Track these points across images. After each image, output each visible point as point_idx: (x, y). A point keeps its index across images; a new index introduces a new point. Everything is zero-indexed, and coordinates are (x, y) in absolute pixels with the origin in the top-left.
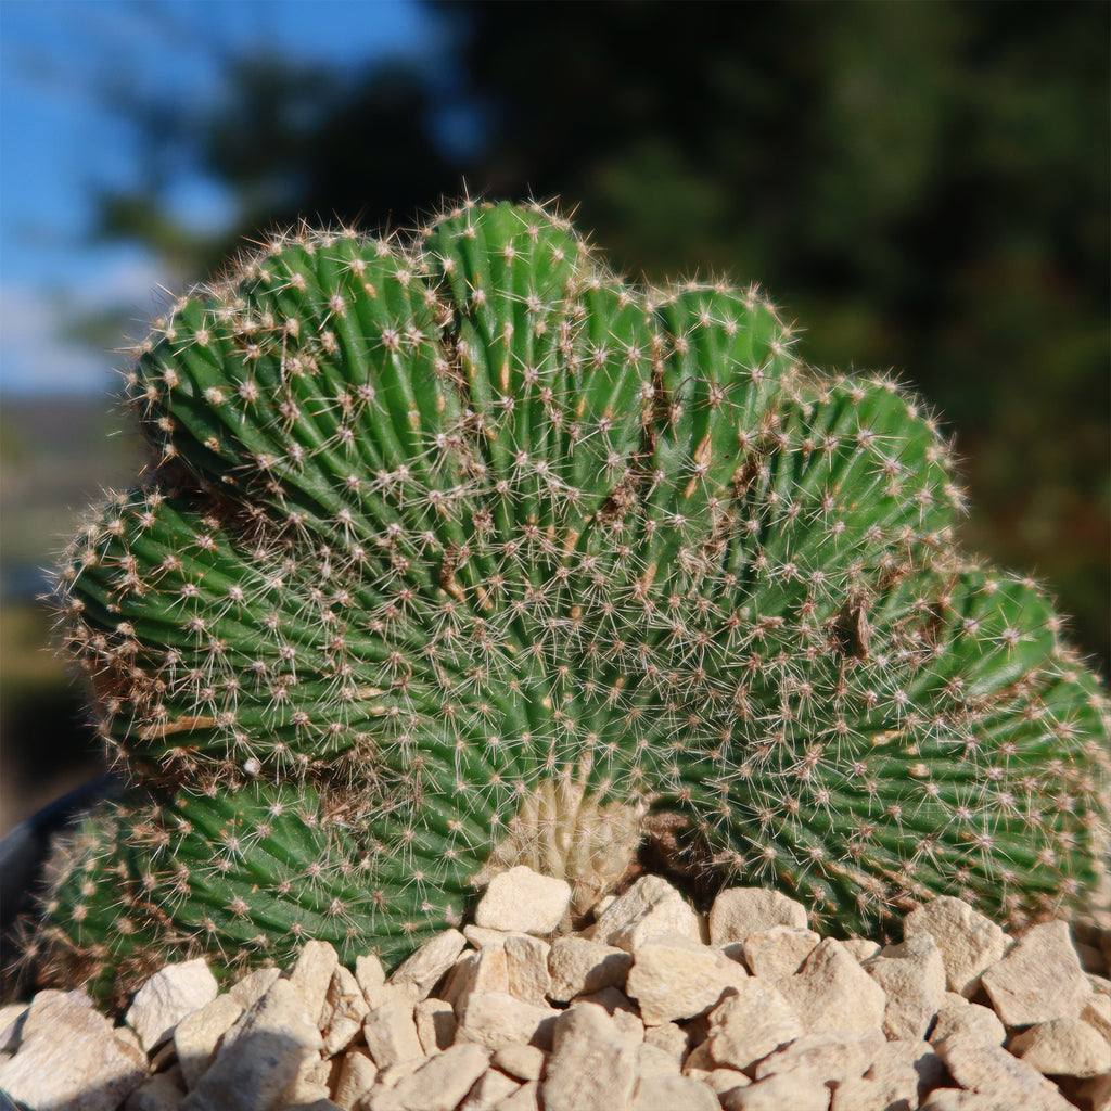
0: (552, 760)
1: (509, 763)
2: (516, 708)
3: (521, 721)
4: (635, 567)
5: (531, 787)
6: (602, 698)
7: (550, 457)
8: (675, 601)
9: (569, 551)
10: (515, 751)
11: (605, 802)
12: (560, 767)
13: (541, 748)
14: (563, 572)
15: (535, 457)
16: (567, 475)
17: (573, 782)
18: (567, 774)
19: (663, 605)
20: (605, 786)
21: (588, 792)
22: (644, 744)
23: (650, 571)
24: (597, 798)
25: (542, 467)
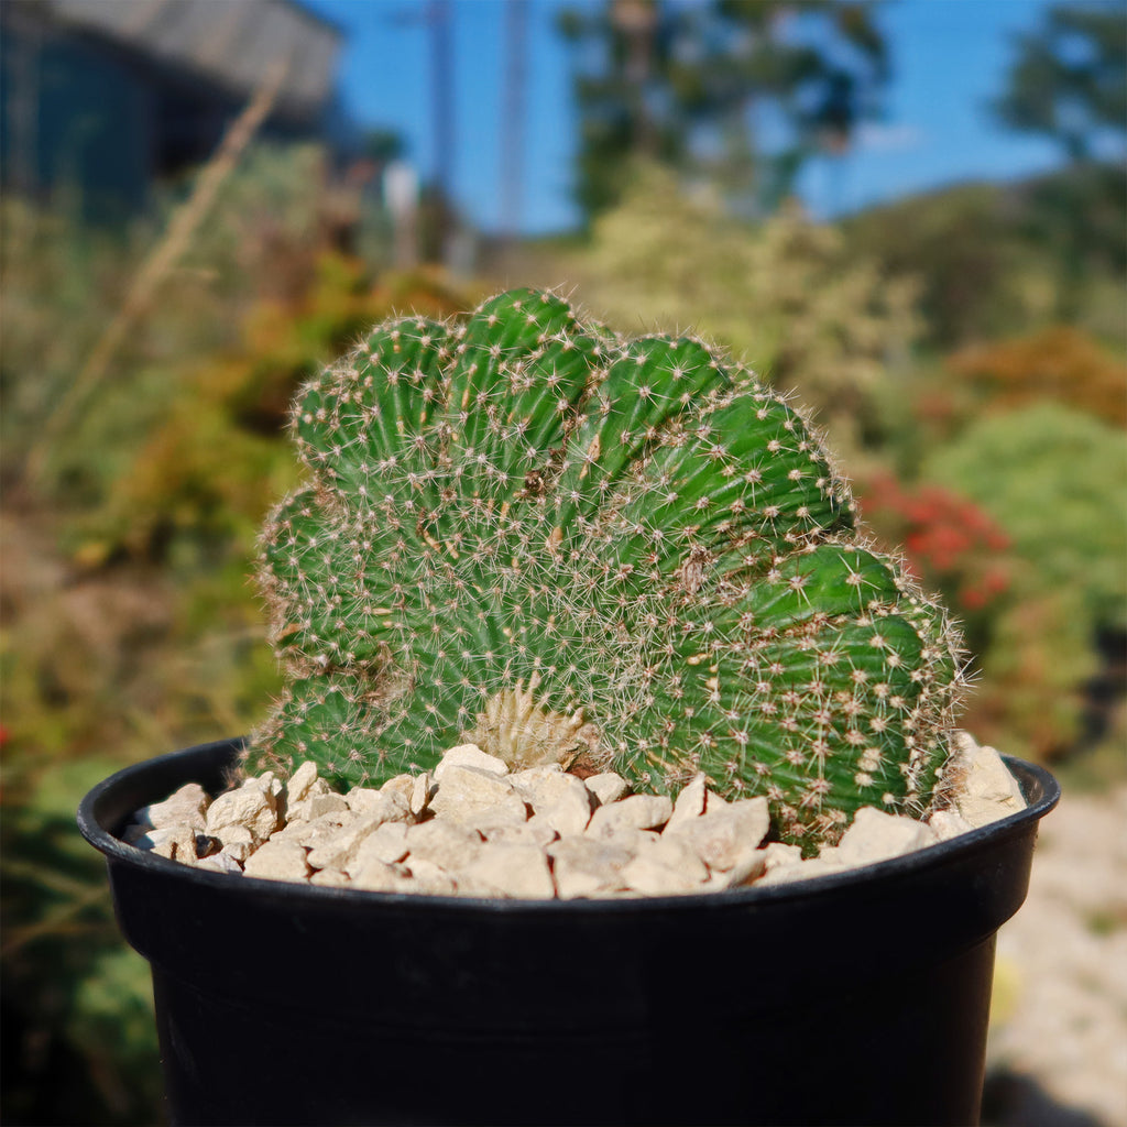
0: (507, 674)
1: (477, 672)
2: (481, 632)
3: (485, 641)
4: (544, 529)
5: (490, 691)
6: (541, 629)
7: (488, 452)
8: (575, 555)
9: (503, 518)
10: (481, 663)
11: (546, 710)
12: (514, 680)
13: (501, 662)
14: (500, 532)
15: (477, 452)
16: (499, 463)
17: (523, 692)
18: (519, 685)
19: (566, 559)
20: (545, 698)
21: (535, 701)
22: (572, 668)
23: (556, 531)
24: (539, 706)
25: (481, 458)
